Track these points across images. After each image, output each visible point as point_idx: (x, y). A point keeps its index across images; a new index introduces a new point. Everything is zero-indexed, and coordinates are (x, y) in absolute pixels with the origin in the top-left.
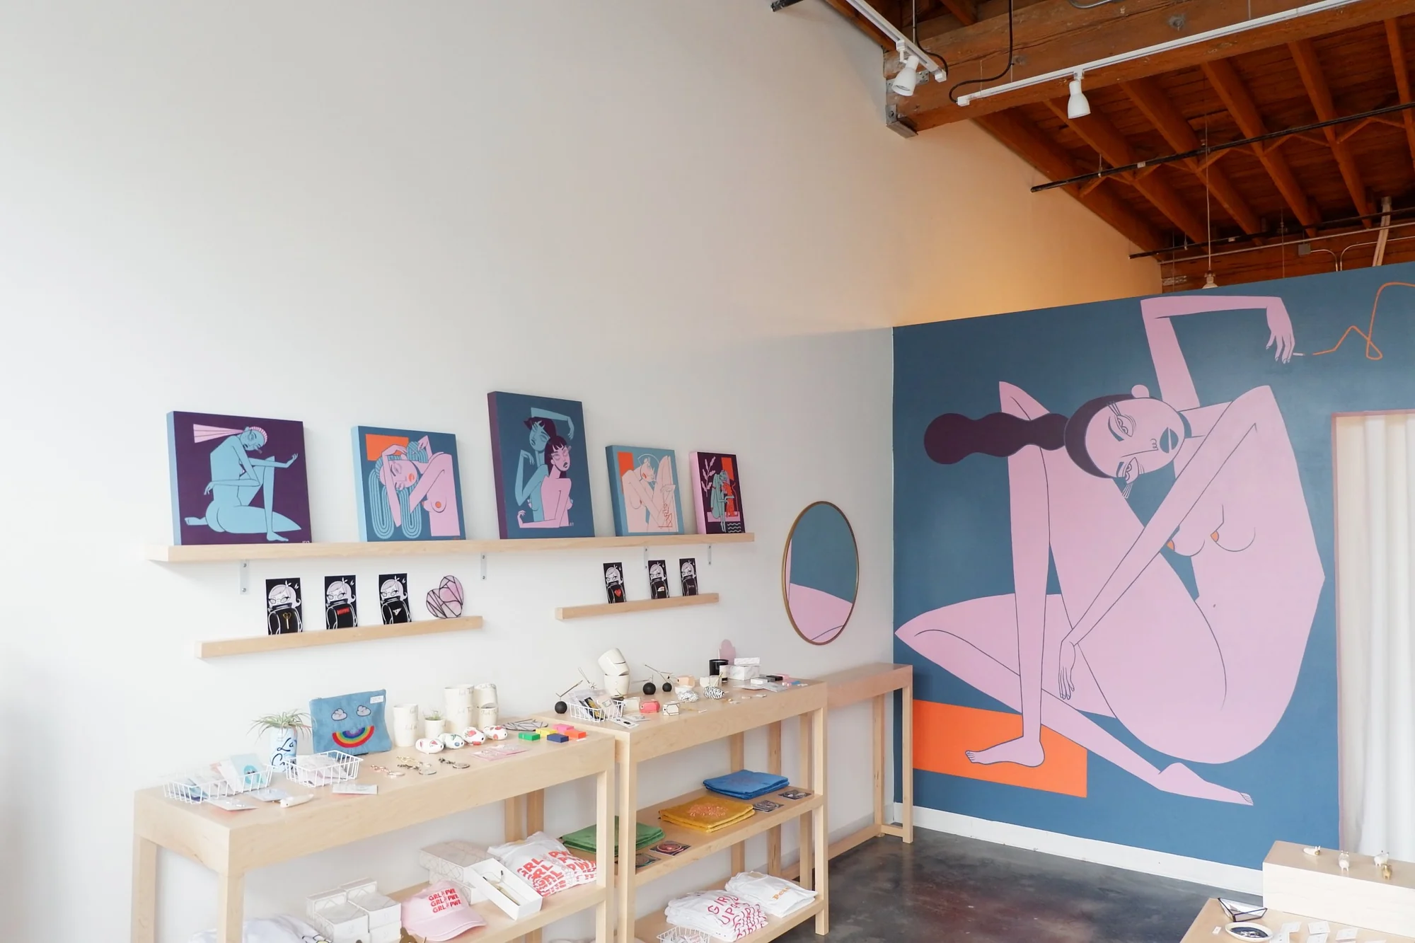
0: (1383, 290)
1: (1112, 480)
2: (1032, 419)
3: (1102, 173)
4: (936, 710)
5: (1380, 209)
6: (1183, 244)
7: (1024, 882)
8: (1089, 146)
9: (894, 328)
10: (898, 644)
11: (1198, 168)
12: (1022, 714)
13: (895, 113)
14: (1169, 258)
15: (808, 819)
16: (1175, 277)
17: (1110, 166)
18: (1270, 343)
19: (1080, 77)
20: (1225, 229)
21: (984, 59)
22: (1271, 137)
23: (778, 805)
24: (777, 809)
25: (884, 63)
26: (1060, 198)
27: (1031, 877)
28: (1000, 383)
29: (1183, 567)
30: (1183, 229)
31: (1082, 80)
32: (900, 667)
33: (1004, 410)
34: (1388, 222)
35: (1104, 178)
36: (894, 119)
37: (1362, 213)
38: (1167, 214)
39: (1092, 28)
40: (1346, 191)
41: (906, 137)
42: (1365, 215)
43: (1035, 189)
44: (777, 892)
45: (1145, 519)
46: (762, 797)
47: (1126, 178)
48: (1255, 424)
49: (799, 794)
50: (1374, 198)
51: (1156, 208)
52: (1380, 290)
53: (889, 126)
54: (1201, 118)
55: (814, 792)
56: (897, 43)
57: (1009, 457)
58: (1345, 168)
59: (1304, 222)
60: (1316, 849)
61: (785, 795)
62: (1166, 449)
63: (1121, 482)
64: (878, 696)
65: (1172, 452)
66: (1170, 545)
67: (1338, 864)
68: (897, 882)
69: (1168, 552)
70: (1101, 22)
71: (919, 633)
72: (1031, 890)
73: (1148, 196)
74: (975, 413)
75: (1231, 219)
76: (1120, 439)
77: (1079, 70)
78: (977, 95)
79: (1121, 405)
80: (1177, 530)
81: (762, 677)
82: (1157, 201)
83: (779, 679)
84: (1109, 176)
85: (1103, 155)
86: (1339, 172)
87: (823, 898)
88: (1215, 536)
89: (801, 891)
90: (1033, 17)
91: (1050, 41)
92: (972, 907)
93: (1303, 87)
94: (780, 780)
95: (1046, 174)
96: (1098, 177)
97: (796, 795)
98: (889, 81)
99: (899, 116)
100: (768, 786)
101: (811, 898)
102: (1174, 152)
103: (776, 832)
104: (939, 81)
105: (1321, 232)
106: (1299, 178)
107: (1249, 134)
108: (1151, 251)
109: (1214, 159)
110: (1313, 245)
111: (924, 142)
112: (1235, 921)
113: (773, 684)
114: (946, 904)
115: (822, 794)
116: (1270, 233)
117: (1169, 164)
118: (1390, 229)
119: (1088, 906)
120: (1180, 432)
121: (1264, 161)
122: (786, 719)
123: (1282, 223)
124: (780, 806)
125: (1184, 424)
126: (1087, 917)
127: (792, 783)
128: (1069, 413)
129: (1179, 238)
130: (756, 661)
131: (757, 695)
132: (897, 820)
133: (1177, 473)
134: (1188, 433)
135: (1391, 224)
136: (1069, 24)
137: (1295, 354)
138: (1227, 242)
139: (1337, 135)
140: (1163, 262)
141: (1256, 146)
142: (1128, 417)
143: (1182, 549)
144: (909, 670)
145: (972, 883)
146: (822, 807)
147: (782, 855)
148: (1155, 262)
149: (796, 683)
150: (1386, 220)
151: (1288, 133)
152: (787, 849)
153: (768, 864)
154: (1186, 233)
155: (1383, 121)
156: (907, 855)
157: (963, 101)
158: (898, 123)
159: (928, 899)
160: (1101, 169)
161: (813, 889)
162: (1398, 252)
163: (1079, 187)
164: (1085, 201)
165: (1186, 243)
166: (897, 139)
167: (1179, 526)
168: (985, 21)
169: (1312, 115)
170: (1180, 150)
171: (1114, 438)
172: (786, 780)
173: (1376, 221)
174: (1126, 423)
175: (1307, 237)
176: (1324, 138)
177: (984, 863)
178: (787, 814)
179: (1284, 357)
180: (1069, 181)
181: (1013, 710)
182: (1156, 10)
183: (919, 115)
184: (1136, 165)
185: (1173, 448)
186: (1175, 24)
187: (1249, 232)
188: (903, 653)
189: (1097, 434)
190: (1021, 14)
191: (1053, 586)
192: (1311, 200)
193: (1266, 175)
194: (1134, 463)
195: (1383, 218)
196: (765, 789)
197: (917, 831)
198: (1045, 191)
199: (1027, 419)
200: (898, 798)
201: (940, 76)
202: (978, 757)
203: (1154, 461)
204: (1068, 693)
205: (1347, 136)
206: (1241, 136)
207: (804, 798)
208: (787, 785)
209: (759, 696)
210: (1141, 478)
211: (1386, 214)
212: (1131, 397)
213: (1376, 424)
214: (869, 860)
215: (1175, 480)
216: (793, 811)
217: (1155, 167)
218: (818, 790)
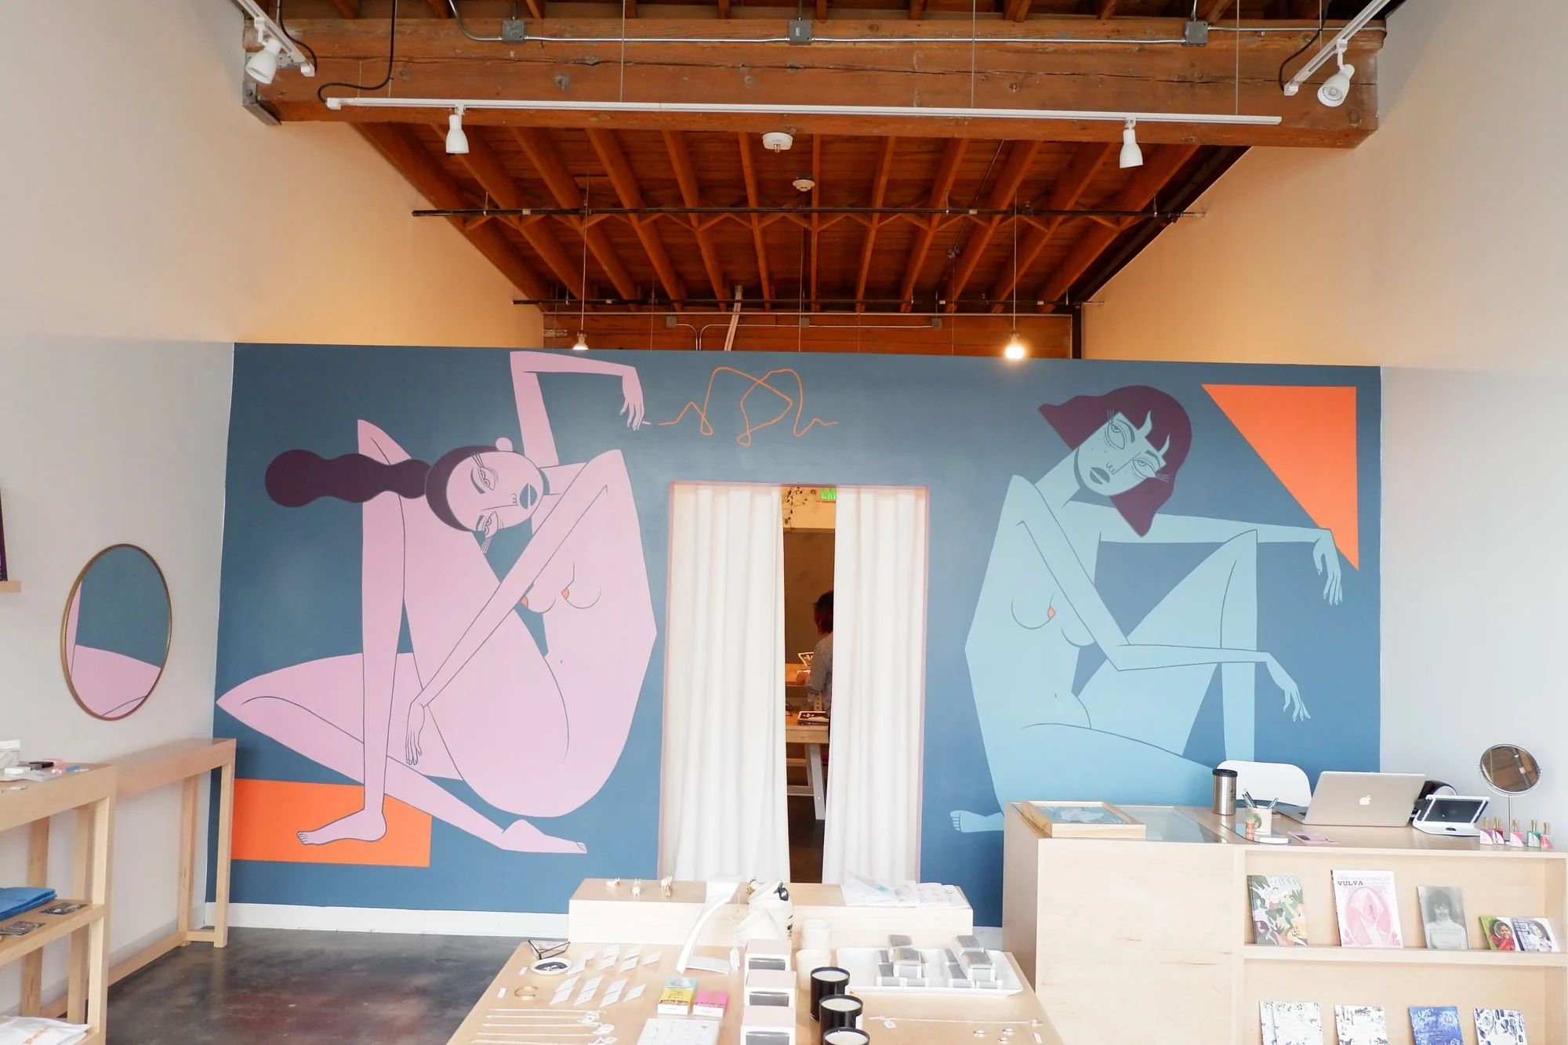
0: (716, 373)
1: (471, 533)
2: (392, 463)
3: (487, 211)
4: (262, 788)
5: (733, 296)
6: (565, 298)
7: (356, 967)
8: (475, 179)
9: (235, 343)
10: (219, 713)
11: (581, 224)
12: (364, 785)
13: (254, 92)
14: (551, 309)
15: (82, 936)
16: (556, 329)
17: (497, 207)
18: (624, 410)
19: (460, 112)
20: (601, 290)
21: (364, 61)
22: (645, 212)
23: (37, 925)
24: (35, 930)
25: (245, 31)
26: (444, 229)
27: (362, 961)
28: (359, 421)
29: (534, 623)
30: (566, 284)
31: (463, 116)
32: (219, 742)
33: (361, 452)
34: (739, 309)
35: (490, 217)
36: (252, 100)
37: (719, 297)
38: (551, 265)
39: (480, 62)
40: (706, 274)
41: (267, 124)
42: (720, 300)
43: (417, 213)
44: (31, 1036)
45: (501, 577)
46: (15, 917)
47: (512, 221)
48: (606, 486)
49: (69, 908)
50: (729, 284)
51: (538, 256)
52: (714, 373)
53: (246, 107)
54: (583, 178)
55: (91, 902)
56: (256, 19)
57: (364, 503)
58: (706, 253)
59: (672, 297)
60: (616, 881)
61: (50, 911)
62: (526, 506)
63: (480, 536)
64: (190, 778)
65: (531, 508)
66: (524, 602)
67: (631, 892)
68: (203, 996)
69: (521, 609)
70: (490, 59)
71: (245, 703)
72: (364, 974)
73: (533, 243)
74: (329, 452)
75: (609, 281)
76: (482, 492)
77: (461, 104)
78: (350, 101)
79: (485, 457)
80: (531, 586)
81: (22, 765)
82: (542, 251)
83: (47, 765)
84: (497, 216)
85: (490, 193)
86: (701, 256)
87: (98, 1031)
88: (565, 593)
89: (67, 1028)
90: (421, 31)
91: (437, 62)
92: (293, 1005)
93: (671, 169)
94: (43, 893)
95: (430, 201)
96: (483, 214)
97: (66, 909)
98: (249, 54)
99: (259, 98)
100: (25, 902)
101: (81, 1034)
102: (559, 206)
103: (35, 958)
104: (306, 75)
105: (686, 307)
106: (669, 252)
107: (627, 206)
108: (534, 299)
109: (596, 221)
110: (679, 319)
111: (287, 135)
112: (541, 959)
113: (38, 772)
114: (262, 1008)
115: (103, 902)
116: (642, 303)
117: (555, 217)
118: (740, 315)
119: (422, 980)
120: (539, 489)
121: (640, 233)
122: (56, 815)
123: (653, 294)
124: (40, 925)
125: (543, 478)
126: (422, 992)
127: (61, 896)
128: (431, 461)
129: (562, 292)
130: (15, 744)
131: (13, 788)
132: (208, 923)
133: (534, 531)
134: (546, 491)
135: (741, 311)
136: (458, 51)
137: (643, 422)
138: (604, 303)
139: (700, 222)
140: (546, 313)
141: (633, 217)
142: (491, 470)
143: (534, 607)
144: (232, 744)
145: (295, 979)
146: (103, 919)
147: (42, 989)
148: (538, 310)
149: (71, 769)
150: (737, 307)
151: (659, 211)
152: (49, 982)
153: (21, 1003)
154: (568, 288)
155: (737, 219)
156: (219, 963)
157: (333, 103)
158: (256, 105)
159: (239, 1007)
160: (487, 207)
161: (86, 1023)
162: (745, 337)
163: (465, 221)
164: (472, 237)
165: (567, 297)
166: (254, 123)
167: (533, 583)
168: (370, 20)
169: (679, 199)
170: (565, 206)
171: (475, 488)
172: (53, 892)
173: (730, 306)
174: (489, 475)
175: (674, 310)
176: (689, 223)
177: (311, 955)
178: (52, 933)
179: (634, 425)
180: (454, 212)
181: (354, 780)
182: (542, 63)
183: (285, 103)
184: (521, 211)
185: (532, 504)
186: (560, 82)
187: (625, 297)
188: (224, 725)
189: (459, 485)
190: (408, 25)
191: (405, 644)
192: (679, 277)
193: (640, 245)
194: (494, 518)
195: (736, 304)
196: (20, 907)
197: (233, 932)
198: (427, 218)
199: (387, 463)
200: (211, 896)
201: (307, 70)
202: (311, 838)
203: (513, 517)
204: (415, 758)
205: (708, 225)
206: (619, 204)
207: (77, 911)
208: (53, 899)
209: (15, 788)
210: (499, 531)
211: (738, 301)
212: (494, 449)
213: (706, 493)
214: (166, 976)
215: (532, 536)
216: (60, 929)
217: (540, 217)
218: (98, 898)
